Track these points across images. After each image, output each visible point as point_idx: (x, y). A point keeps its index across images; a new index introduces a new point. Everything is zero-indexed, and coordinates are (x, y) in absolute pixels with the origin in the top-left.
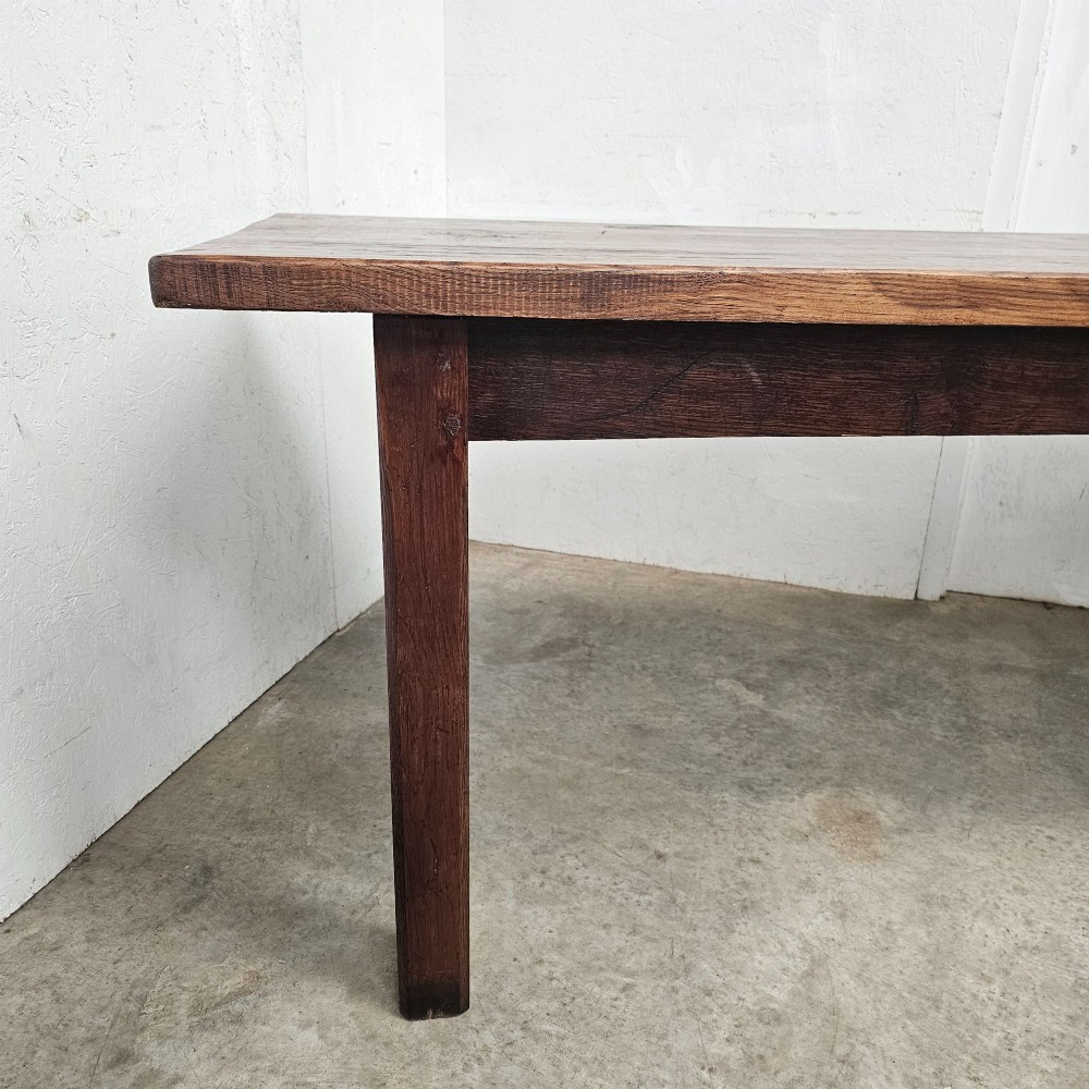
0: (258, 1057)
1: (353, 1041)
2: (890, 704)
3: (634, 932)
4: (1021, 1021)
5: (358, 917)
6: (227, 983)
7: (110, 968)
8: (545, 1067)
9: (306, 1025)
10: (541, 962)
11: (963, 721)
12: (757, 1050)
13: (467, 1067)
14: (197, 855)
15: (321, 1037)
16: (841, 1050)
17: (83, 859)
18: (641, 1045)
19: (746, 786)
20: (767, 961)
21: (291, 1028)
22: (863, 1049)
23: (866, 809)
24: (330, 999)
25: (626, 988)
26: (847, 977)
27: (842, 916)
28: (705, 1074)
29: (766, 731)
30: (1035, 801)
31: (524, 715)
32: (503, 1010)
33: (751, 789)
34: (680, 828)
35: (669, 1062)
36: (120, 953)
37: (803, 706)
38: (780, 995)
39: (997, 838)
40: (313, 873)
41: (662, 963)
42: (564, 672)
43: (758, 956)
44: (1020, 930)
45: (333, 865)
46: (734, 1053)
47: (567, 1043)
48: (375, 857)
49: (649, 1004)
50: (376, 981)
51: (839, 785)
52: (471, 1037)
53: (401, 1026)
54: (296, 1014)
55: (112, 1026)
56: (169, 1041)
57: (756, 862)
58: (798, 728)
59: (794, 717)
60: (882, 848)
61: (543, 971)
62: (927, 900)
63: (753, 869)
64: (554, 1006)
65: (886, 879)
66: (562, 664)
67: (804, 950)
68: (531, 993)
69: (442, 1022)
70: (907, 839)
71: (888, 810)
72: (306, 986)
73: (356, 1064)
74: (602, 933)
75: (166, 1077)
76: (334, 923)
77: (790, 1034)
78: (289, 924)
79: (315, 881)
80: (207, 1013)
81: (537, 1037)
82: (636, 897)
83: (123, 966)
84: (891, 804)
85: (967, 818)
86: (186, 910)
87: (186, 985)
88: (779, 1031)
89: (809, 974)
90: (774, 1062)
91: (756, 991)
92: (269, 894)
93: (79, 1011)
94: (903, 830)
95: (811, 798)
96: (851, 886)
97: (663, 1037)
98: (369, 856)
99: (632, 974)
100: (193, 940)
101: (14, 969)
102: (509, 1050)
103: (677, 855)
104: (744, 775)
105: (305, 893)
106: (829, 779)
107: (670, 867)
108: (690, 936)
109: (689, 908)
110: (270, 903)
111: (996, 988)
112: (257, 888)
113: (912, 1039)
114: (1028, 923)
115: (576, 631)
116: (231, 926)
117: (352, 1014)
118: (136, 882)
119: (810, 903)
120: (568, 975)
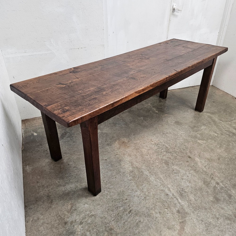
0: (82, 212)
1: (92, 202)
2: (115, 124)
3: (111, 171)
4: (153, 158)
5: (77, 189)
6: (69, 207)
7: (50, 216)
8: (115, 191)
9: (84, 205)
10: (104, 181)
11: (125, 123)
12: (133, 176)
13: (107, 197)
14: (43, 195)
15: (88, 204)
16: (140, 171)
17: (26, 207)
18: (122, 183)
19: (108, 145)
20: (127, 166)
21: (83, 206)
22: (142, 170)
23: (123, 141)
24: (84, 200)
25: (116, 178)
26: (135, 163)
27: (130, 156)
28: (130, 181)
29: (104, 135)
30: (139, 131)
31: (70, 149)
32: (105, 188)
33: (109, 145)
34: (105, 155)
35: (126, 182)
36: (49, 213)
37: (106, 129)
38: (131, 169)
39: (138, 138)
40: (64, 187)
41: (117, 173)
42: (69, 139)
43: (126, 166)
44: (147, 148)
45: (66, 185)
46: (131, 177)
47: (115, 187)
48: (70, 180)
49: (119, 178)
50: (87, 195)
51: (118, 139)
52: (104, 193)
53: (95, 197)
54: (82, 204)
55: (59, 221)
56: (69, 218)
57: (117, 154)
58: (108, 133)
59: (106, 131)
60: (128, 145)
61: (105, 181)
62: (137, 149)
63: (117, 156)
64: (110, 184)
65: (131, 149)
66: (67, 137)
67: (129, 162)
68: (106, 185)
69: (100, 194)
70: (130, 143)
71: (126, 140)
72: (79, 201)
73: (95, 204)
74: (108, 173)
75: (74, 221)
76: (74, 192)
77: (135, 172)
78: (69, 195)
79: (66, 188)
80: (71, 212)
81: (111, 189)
82: (108, 167)
83: (52, 214)
84: (125, 139)
85: (134, 137)
86: (52, 203)
87: (63, 211)
88: (134, 173)
89: (132, 165)
90: (135, 176)
91: (128, 170)
92: (61, 194)
93: (52, 223)
94: (129, 142)
95: (116, 142)
96: (129, 152)
97: (123, 180)
98: (69, 181)
99: (115, 176)
100: (57, 205)
101: (36, 225)
102: (109, 192)
103: (108, 158)
104: (106, 143)
105: (66, 190)
106: (116, 139)
107: (108, 160)
108: (117, 168)
109: (114, 164)
110: (63, 195)
111: (149, 156)
112: (59, 194)
113: (145, 166)
114: (147, 147)
115: (64, 131)
116: (61, 201)
117: (89, 200)
118: (39, 204)
119: (126, 157)
120: (108, 180)
